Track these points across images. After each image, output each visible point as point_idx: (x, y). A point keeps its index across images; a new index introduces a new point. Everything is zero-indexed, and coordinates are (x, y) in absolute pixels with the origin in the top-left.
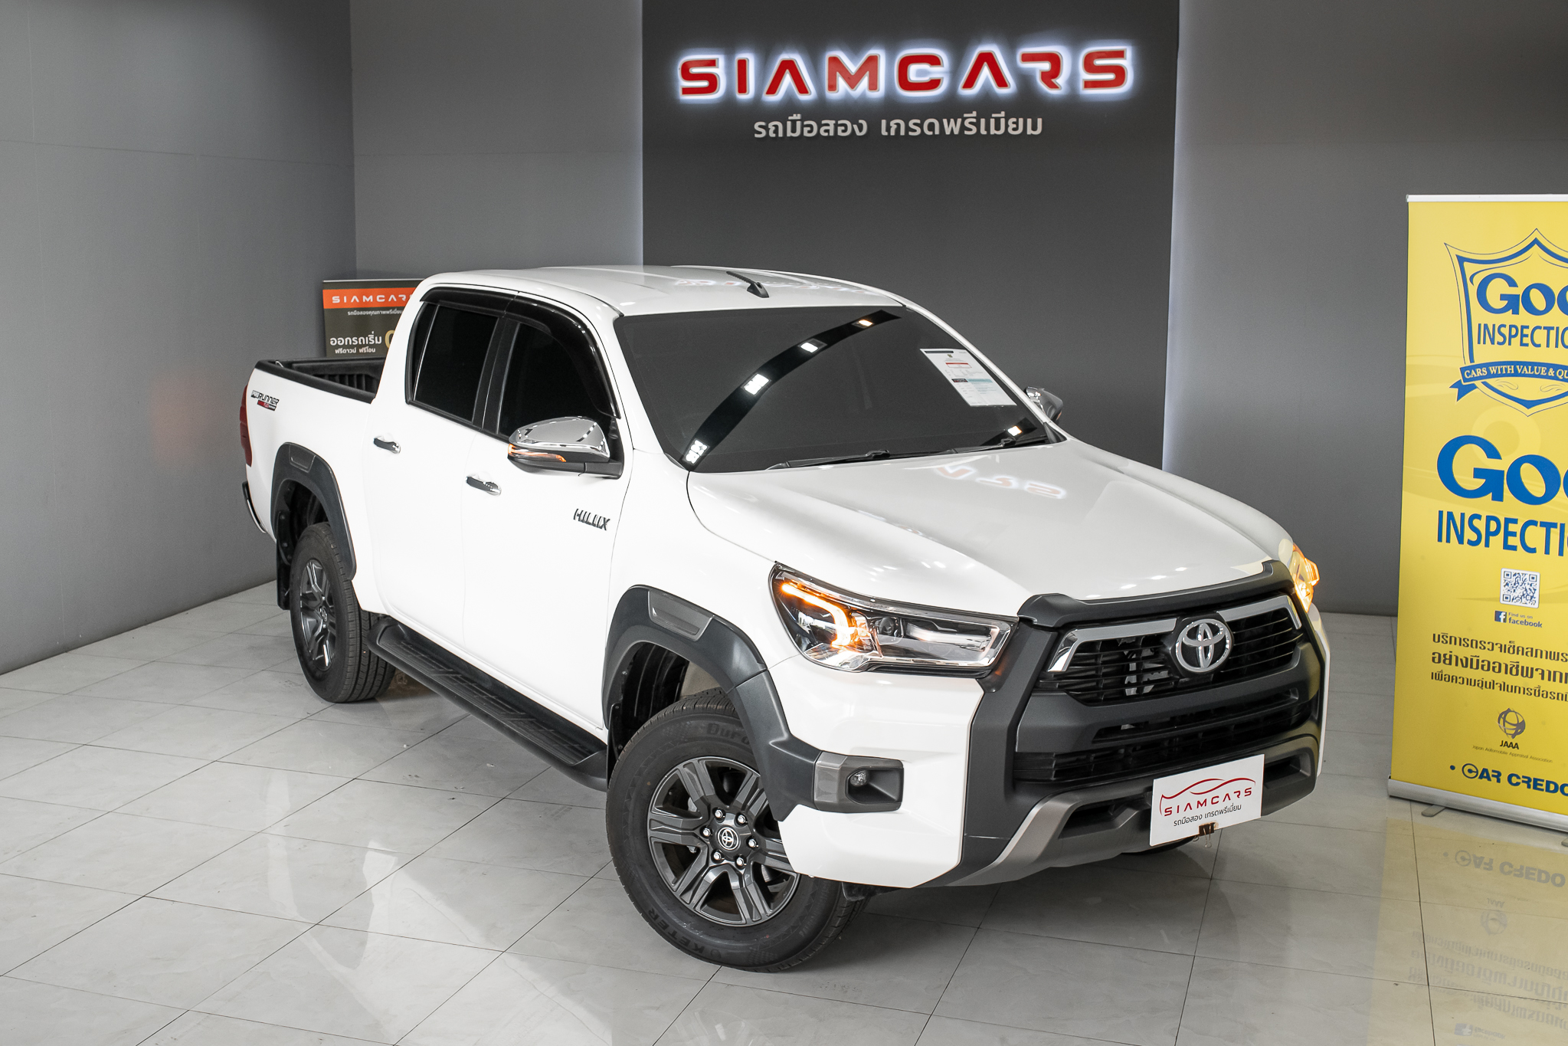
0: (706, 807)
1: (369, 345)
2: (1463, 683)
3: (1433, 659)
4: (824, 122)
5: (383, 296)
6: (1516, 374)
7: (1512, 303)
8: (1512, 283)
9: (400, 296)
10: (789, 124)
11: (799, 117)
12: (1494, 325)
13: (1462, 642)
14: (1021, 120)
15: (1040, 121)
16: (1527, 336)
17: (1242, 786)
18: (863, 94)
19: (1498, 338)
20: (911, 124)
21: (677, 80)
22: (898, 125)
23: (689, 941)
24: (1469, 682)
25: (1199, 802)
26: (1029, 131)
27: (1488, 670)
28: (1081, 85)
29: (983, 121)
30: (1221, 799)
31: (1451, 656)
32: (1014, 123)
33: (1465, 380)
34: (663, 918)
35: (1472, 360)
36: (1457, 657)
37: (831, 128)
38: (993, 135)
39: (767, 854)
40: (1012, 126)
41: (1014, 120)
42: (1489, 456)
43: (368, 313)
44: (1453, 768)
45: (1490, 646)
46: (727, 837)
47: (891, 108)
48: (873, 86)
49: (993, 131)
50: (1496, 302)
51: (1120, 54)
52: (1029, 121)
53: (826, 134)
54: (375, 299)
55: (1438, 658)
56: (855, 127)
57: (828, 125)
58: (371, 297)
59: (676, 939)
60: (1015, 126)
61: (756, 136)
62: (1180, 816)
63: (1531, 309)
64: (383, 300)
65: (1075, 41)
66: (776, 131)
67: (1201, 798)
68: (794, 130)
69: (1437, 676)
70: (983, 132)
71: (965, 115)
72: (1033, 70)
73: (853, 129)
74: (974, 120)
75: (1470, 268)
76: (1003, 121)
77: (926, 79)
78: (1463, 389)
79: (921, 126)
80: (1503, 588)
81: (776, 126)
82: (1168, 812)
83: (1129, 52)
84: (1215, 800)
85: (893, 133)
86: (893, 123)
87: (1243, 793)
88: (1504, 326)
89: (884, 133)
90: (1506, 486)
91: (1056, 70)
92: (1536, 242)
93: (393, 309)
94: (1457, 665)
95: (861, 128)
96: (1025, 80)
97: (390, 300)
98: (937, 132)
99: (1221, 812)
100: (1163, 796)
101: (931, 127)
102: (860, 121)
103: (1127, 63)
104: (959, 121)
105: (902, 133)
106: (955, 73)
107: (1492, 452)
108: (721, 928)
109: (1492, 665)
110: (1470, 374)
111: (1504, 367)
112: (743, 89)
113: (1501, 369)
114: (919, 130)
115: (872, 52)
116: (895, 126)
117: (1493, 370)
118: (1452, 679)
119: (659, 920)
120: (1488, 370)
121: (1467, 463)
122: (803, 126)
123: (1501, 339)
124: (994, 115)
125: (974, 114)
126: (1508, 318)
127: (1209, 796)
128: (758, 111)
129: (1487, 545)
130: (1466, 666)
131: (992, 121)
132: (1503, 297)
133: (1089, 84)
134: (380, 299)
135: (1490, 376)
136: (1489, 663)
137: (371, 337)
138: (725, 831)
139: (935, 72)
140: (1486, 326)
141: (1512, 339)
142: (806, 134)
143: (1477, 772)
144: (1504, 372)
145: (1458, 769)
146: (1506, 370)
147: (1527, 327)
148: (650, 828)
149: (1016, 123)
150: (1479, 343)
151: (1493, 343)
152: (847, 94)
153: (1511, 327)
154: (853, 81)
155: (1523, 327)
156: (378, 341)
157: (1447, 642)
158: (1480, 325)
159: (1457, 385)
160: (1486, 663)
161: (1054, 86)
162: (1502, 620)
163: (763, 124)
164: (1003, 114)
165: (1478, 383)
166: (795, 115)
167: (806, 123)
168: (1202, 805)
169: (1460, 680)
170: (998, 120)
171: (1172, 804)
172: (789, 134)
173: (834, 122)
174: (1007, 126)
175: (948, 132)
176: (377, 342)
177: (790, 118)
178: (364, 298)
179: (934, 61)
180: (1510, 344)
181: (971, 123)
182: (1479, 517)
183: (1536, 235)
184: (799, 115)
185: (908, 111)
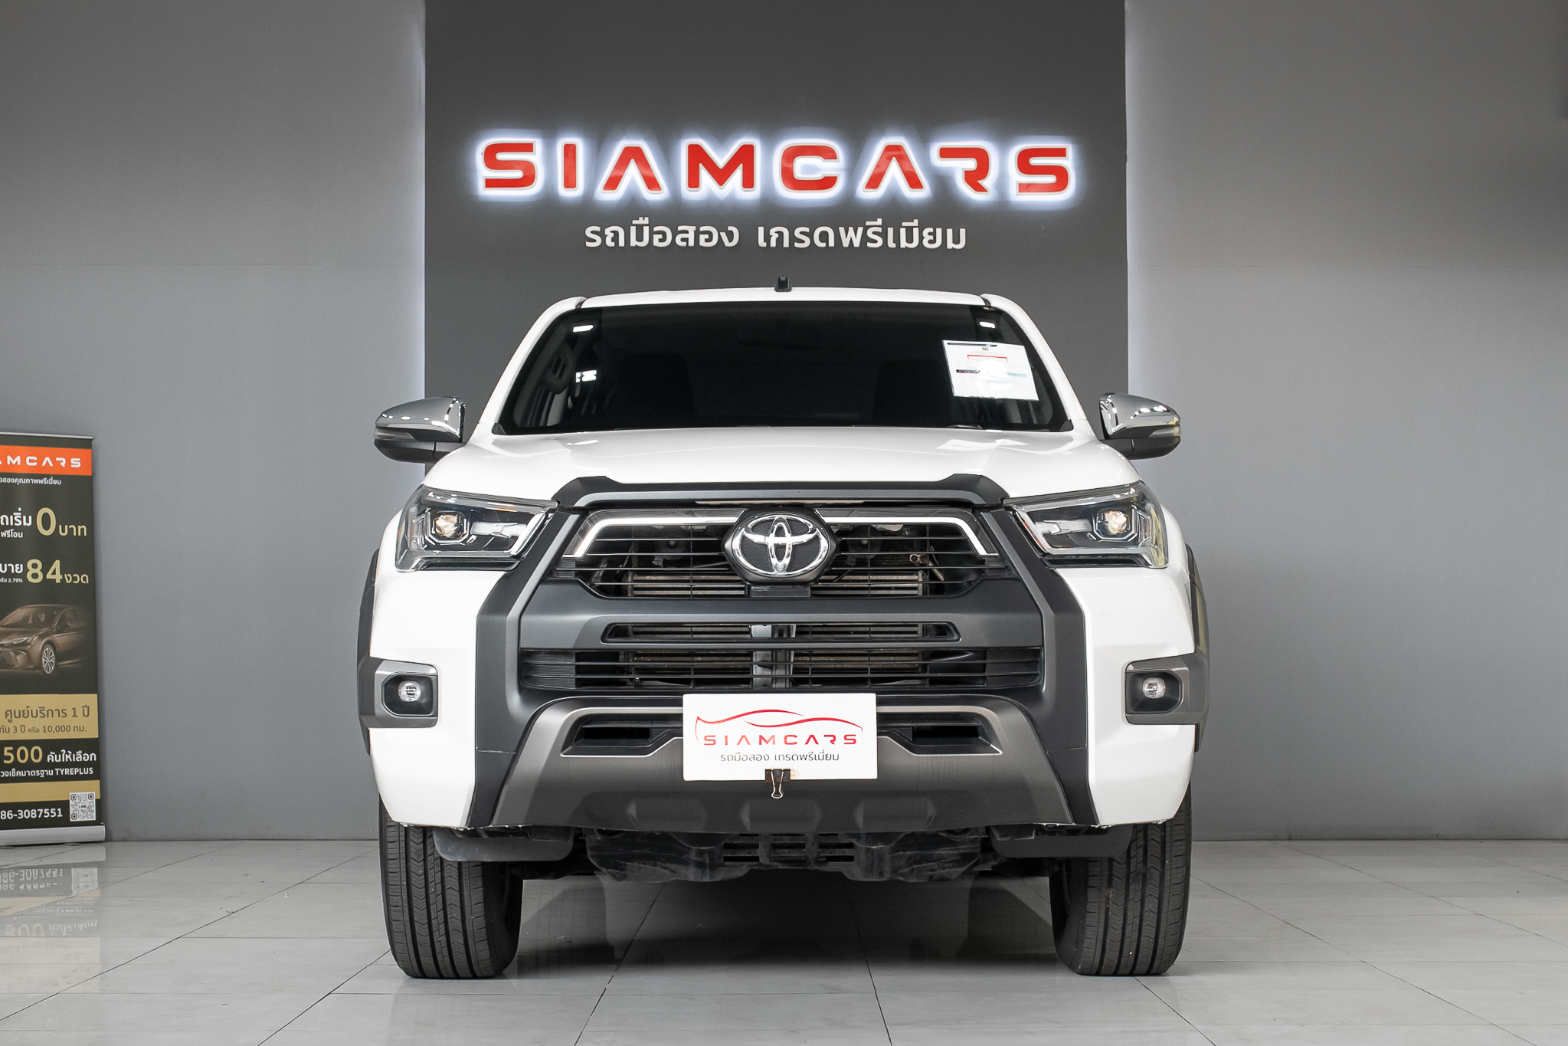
1: (14, 527)
4: (680, 228)
5: (35, 458)
9: (58, 459)
10: (633, 230)
11: (646, 221)
14: (939, 231)
15: (963, 232)
20: (797, 234)
22: (781, 234)
26: (950, 245)
29: (890, 230)
32: (930, 234)
37: (691, 236)
38: (903, 249)
40: (927, 238)
41: (931, 230)
43: (16, 480)
47: (771, 212)
48: (748, 182)
49: (904, 244)
51: (1061, 153)
52: (950, 232)
53: (684, 244)
54: (23, 460)
56: (723, 235)
57: (687, 232)
58: (18, 459)
60: (931, 238)
61: (588, 244)
64: (35, 464)
65: (1004, 137)
66: (615, 239)
68: (640, 238)
70: (891, 244)
71: (868, 223)
73: (719, 236)
74: (879, 230)
76: (916, 231)
79: (810, 235)
81: (616, 233)
83: (1070, 151)
85: (773, 244)
86: (773, 231)
89: (762, 243)
93: (48, 477)
95: (730, 237)
96: (942, 182)
97: (44, 464)
98: (832, 243)
101: (824, 237)
102: (730, 228)
103: (1068, 162)
104: (860, 230)
105: (786, 244)
106: (853, 170)
114: (807, 240)
116: (777, 235)
122: (652, 233)
124: (904, 224)
125: (879, 222)
128: (588, 212)
131: (903, 231)
133: (1024, 188)
134: (31, 461)
137: (18, 515)
142: (656, 243)
149: (934, 234)
154: (721, 176)
156: (27, 522)
161: (980, 189)
163: (598, 229)
164: (916, 222)
166: (641, 219)
167: (656, 229)
170: (909, 230)
172: (633, 242)
173: (694, 228)
174: (921, 238)
175: (846, 244)
176: (25, 524)
177: (634, 222)
178: (9, 458)
179: (828, 154)
181: (874, 233)
184: (647, 219)
185: (792, 217)
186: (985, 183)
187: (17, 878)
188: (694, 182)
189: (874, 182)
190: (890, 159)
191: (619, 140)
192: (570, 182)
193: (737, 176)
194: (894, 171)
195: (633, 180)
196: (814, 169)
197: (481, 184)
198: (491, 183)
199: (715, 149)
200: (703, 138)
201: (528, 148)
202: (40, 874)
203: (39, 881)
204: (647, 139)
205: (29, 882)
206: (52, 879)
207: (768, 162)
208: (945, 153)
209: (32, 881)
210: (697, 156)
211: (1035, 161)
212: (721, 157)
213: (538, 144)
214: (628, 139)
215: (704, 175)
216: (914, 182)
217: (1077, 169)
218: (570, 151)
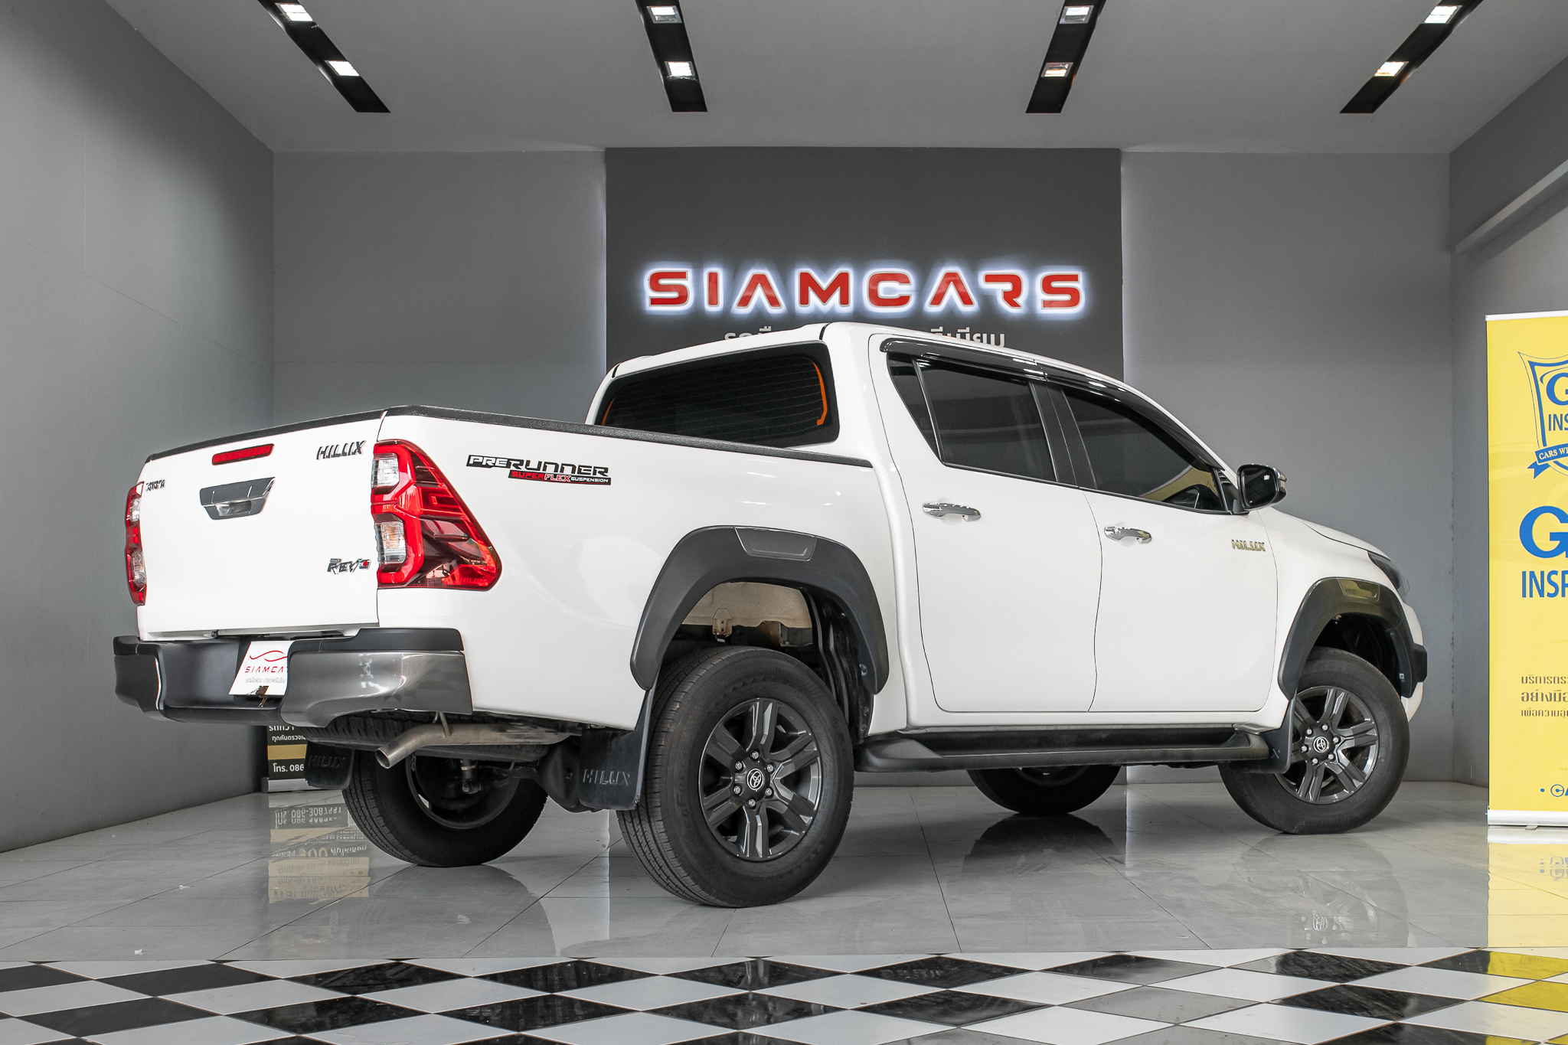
2: (1548, 715)
3: (1523, 698)
12: (1561, 415)
13: (1545, 680)
14: (985, 337)
15: (1002, 336)
18: (833, 309)
24: (1554, 713)
31: (1537, 694)
32: (978, 338)
33: (1540, 461)
35: (1545, 444)
36: (1542, 694)
40: (976, 340)
41: (979, 335)
44: (1542, 790)
48: (844, 300)
51: (1074, 278)
52: (993, 336)
55: (1527, 697)
60: (980, 340)
65: (1032, 267)
69: (1525, 713)
72: (994, 291)
75: (1539, 370)
76: (968, 336)
77: (896, 296)
78: (1538, 469)
83: (1081, 276)
91: (1017, 290)
94: (1542, 700)
96: (987, 300)
103: (1079, 285)
106: (921, 291)
118: (1538, 713)
120: (1558, 451)
121: (1544, 529)
124: (959, 331)
125: (941, 329)
128: (727, 324)
130: (1551, 700)
131: (959, 336)
135: (1560, 456)
140: (1555, 416)
143: (1563, 790)
145: (1547, 790)
149: (981, 338)
150: (1550, 430)
151: (1561, 429)
152: (817, 308)
154: (824, 296)
157: (1533, 682)
158: (1550, 415)
161: (1015, 305)
163: (733, 334)
164: (968, 330)
165: (1550, 463)
166: (766, 327)
169: (1546, 713)
170: (963, 335)
174: (972, 340)
177: (760, 330)
179: (902, 279)
182: (1555, 573)
184: (770, 327)
186: (1020, 300)
187: (307, 815)
188: (804, 300)
189: (937, 300)
190: (949, 283)
191: (750, 269)
192: (713, 300)
193: (836, 296)
194: (952, 292)
195: (759, 299)
196: (893, 290)
197: (648, 302)
198: (654, 301)
199: (820, 277)
200: (811, 268)
201: (682, 275)
202: (324, 811)
203: (324, 817)
204: (769, 269)
205: (316, 817)
206: (333, 815)
207: (859, 286)
208: (990, 279)
209: (319, 816)
210: (807, 281)
211: (1055, 284)
212: (825, 282)
214: (756, 268)
215: (813, 297)
216: (966, 300)
217: (1086, 290)
218: (713, 278)
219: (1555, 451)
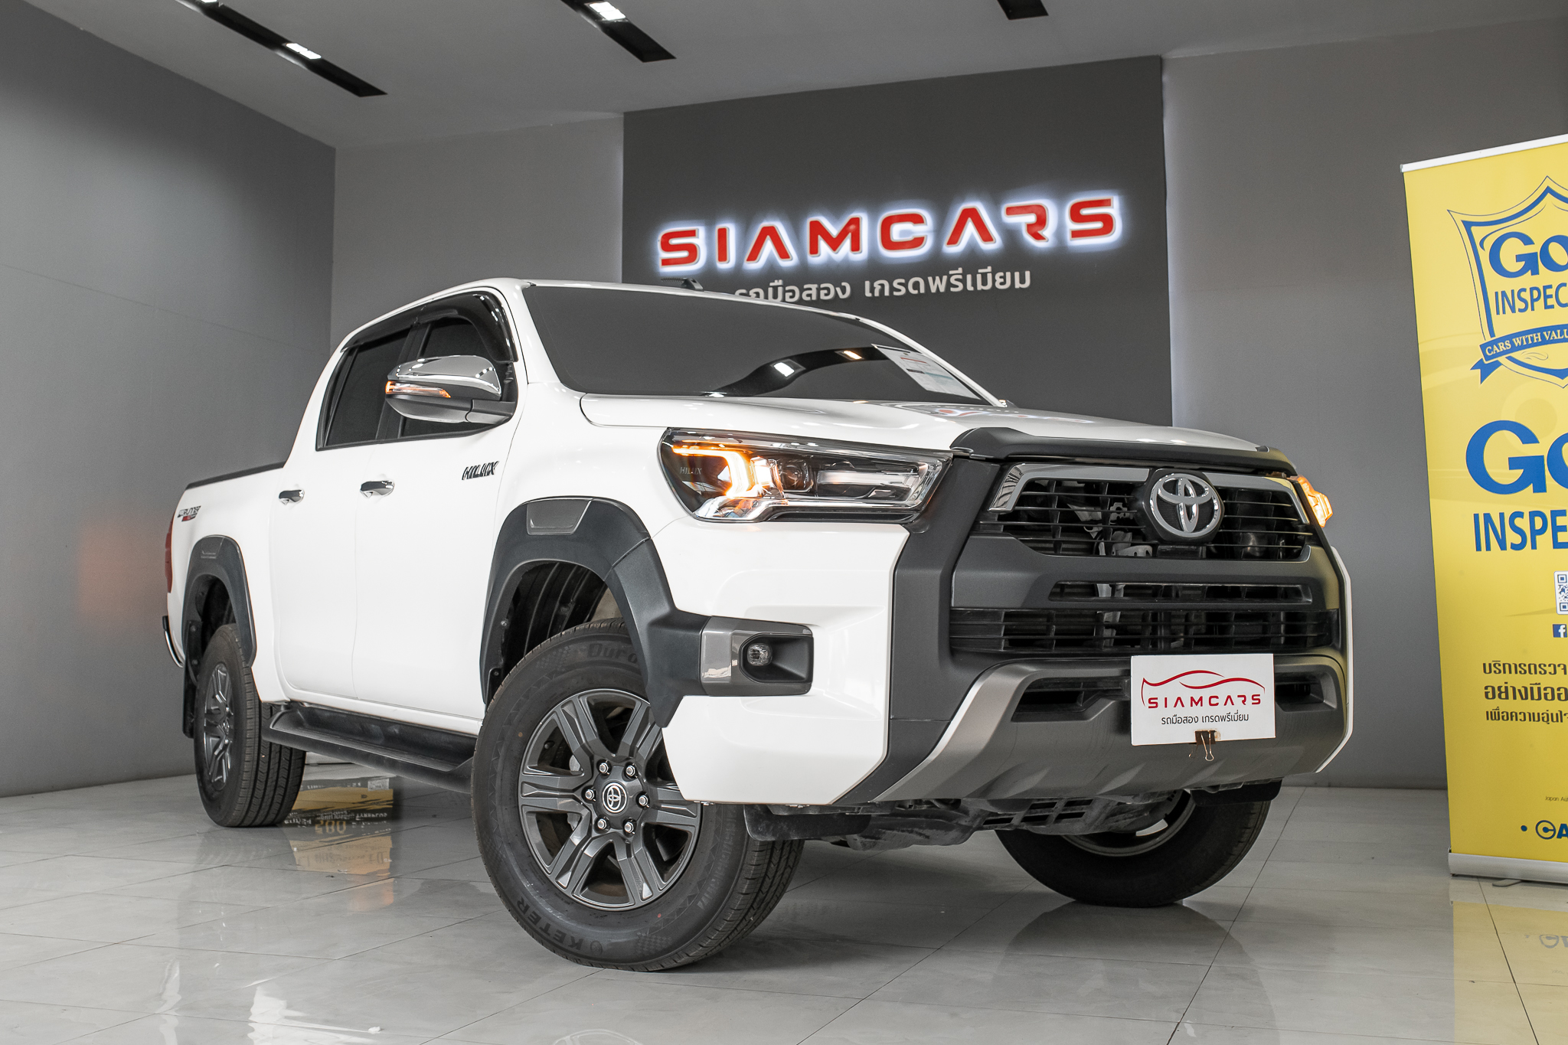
0: (588, 758)
2: (1525, 720)
3: (1487, 693)
4: (806, 286)
6: (1544, 342)
7: (1530, 263)
8: (1527, 240)
10: (770, 290)
12: (1513, 291)
13: (1519, 668)
14: (1008, 275)
15: (1028, 274)
16: (1551, 296)
17: (1249, 690)
19: (1519, 305)
20: (895, 284)
21: (656, 254)
22: (882, 285)
23: (564, 935)
24: (1532, 717)
25: (1192, 699)
26: (1018, 285)
27: (1553, 699)
28: (1069, 235)
29: (969, 277)
30: (1222, 700)
31: (1506, 688)
32: (1001, 277)
33: (1487, 358)
34: (534, 909)
35: (1492, 334)
36: (1514, 689)
37: (814, 292)
38: (980, 291)
39: (660, 808)
40: (999, 280)
41: (1002, 274)
42: (1524, 442)
45: (1551, 669)
46: (613, 795)
47: (876, 269)
48: (856, 247)
49: (980, 287)
50: (1513, 266)
52: (1017, 275)
53: (809, 299)
55: (1492, 693)
56: (839, 289)
57: (809, 289)
59: (549, 934)
60: (1002, 280)
62: (1170, 711)
63: (1553, 266)
65: (1062, 193)
67: (1197, 694)
68: (775, 297)
69: (1493, 716)
70: (970, 288)
71: (951, 272)
73: (836, 292)
74: (960, 277)
75: (1478, 233)
76: (989, 276)
77: (910, 238)
78: (1486, 369)
79: (905, 285)
80: (1558, 595)
81: (757, 293)
82: (1153, 703)
84: (1214, 701)
85: (877, 294)
86: (876, 284)
87: (1249, 701)
88: (1524, 290)
89: (868, 294)
90: (1547, 473)
92: (1548, 190)
94: (1515, 698)
95: (844, 290)
98: (922, 290)
99: (1223, 719)
100: (1144, 681)
101: (916, 286)
102: (843, 284)
104: (945, 278)
105: (887, 293)
107: (1527, 436)
108: (604, 914)
109: (1556, 692)
110: (1492, 350)
111: (1529, 336)
112: (723, 257)
113: (1527, 340)
114: (903, 290)
115: (854, 215)
116: (880, 287)
117: (1517, 342)
118: (1511, 716)
119: (529, 913)
120: (1512, 343)
121: (1500, 451)
122: (785, 292)
123: (1522, 305)
124: (980, 271)
125: (960, 270)
126: (1528, 280)
127: (1206, 694)
128: (739, 278)
129: (1534, 547)
130: (1526, 698)
131: (979, 277)
132: (1519, 258)
135: (1514, 349)
136: (1553, 689)
138: (611, 789)
139: (918, 230)
140: (1504, 293)
141: (1535, 303)
142: (788, 299)
144: (1530, 342)
145: (1531, 828)
146: (1532, 338)
147: (1550, 287)
148: (522, 792)
149: (1004, 277)
150: (1498, 313)
151: (1513, 311)
153: (1532, 289)
154: (834, 243)
155: (1545, 288)
157: (1500, 672)
158: (1496, 293)
159: (1479, 365)
160: (1549, 690)
162: (1562, 635)
163: (744, 291)
164: (989, 269)
165: (1502, 359)
166: (776, 281)
167: (788, 288)
168: (1197, 704)
169: (1521, 717)
170: (984, 276)
171: (1159, 693)
173: (816, 285)
174: (994, 281)
175: (933, 290)
177: (771, 284)
179: (917, 219)
180: (1533, 309)
181: (956, 280)
182: (1520, 514)
183: (1548, 183)
184: (780, 281)
185: (892, 271)
188: (814, 250)
193: (847, 244)
196: (908, 232)
201: (692, 234)
210: (817, 229)
213: (701, 231)
215: (823, 246)
218: (723, 234)
219: (1508, 343)
